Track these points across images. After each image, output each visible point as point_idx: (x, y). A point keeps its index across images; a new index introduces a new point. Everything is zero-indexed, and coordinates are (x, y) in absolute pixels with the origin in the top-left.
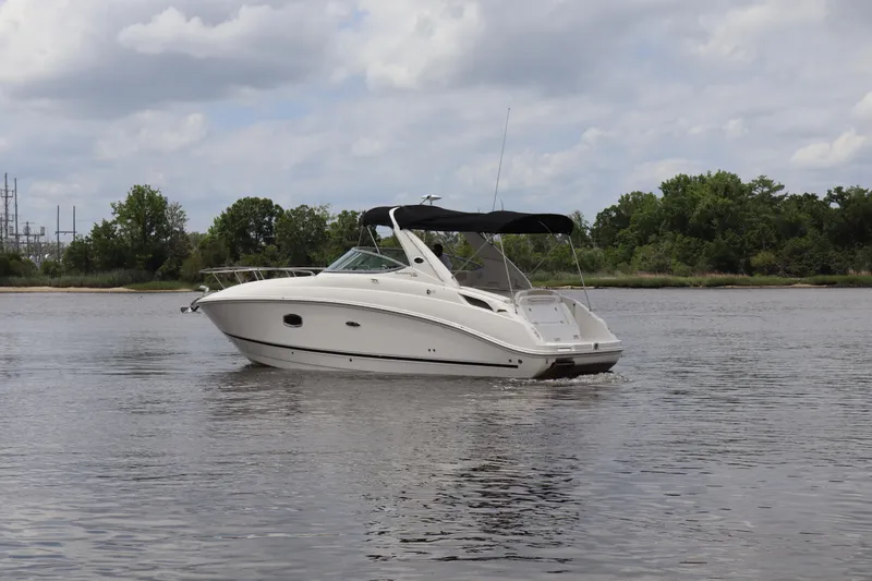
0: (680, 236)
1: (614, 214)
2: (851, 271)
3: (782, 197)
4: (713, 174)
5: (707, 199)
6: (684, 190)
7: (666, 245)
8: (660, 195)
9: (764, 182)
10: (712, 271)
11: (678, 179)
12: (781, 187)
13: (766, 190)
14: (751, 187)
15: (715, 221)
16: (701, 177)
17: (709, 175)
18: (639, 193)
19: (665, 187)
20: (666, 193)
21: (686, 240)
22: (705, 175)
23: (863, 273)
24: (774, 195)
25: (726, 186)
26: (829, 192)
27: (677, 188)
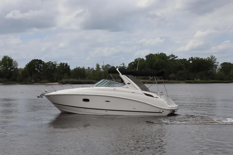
1: (133, 64)
2: (195, 79)
3: (177, 60)
4: (159, 53)
5: (157, 60)
6: (151, 58)
8: (145, 59)
9: (173, 56)
10: (159, 79)
11: (150, 54)
12: (177, 57)
13: (173, 58)
14: (169, 57)
15: (160, 66)
16: (156, 54)
17: (158, 54)
18: (140, 58)
19: (147, 57)
20: (147, 58)
23: (198, 80)
24: (175, 59)
25: (162, 56)
26: (189, 58)
27: (150, 57)
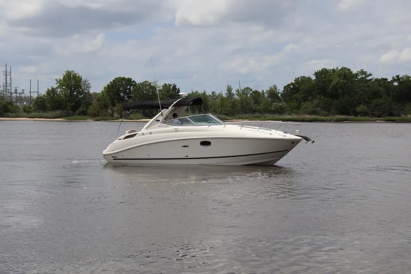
0: (323, 97)
1: (292, 87)
2: (403, 115)
3: (371, 80)
4: (339, 68)
5: (335, 80)
6: (325, 76)
7: (316, 102)
8: (314, 78)
9: (363, 72)
10: (337, 114)
11: (323, 70)
12: (371, 75)
13: (363, 76)
14: (357, 75)
15: (339, 91)
16: (333, 70)
17: (337, 69)
18: (304, 77)
19: (316, 74)
20: (316, 77)
21: (326, 99)
22: (335, 68)
24: (367, 78)
25: (345, 74)
26: (393, 77)
27: (322, 75)
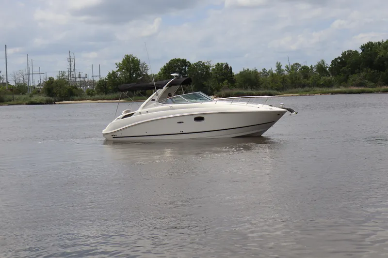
0: (369, 70)
1: (339, 61)
4: (385, 41)
5: (381, 54)
6: (371, 49)
7: (363, 74)
8: (360, 51)
10: (385, 85)
11: (368, 43)
15: (385, 63)
16: (379, 42)
17: (383, 41)
18: (351, 51)
19: (363, 48)
20: (363, 50)
21: (373, 71)
22: (381, 41)
27: (368, 48)
